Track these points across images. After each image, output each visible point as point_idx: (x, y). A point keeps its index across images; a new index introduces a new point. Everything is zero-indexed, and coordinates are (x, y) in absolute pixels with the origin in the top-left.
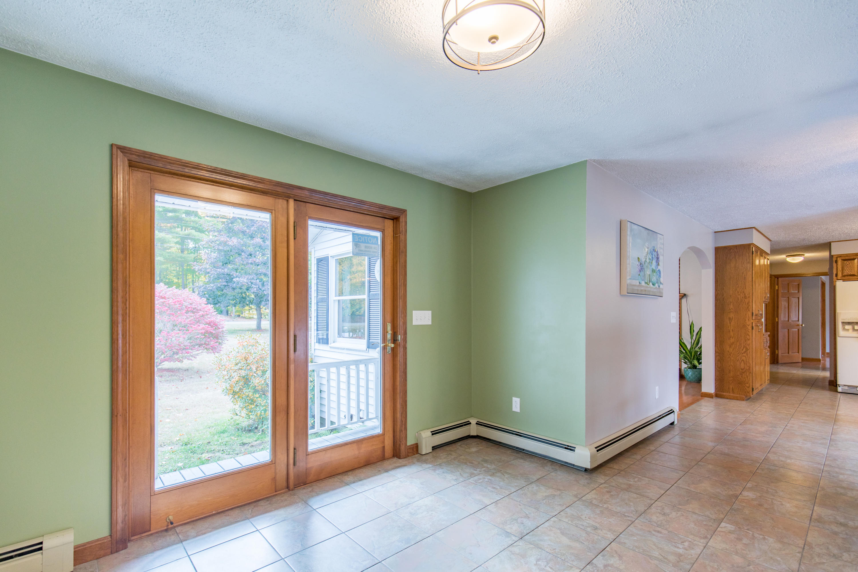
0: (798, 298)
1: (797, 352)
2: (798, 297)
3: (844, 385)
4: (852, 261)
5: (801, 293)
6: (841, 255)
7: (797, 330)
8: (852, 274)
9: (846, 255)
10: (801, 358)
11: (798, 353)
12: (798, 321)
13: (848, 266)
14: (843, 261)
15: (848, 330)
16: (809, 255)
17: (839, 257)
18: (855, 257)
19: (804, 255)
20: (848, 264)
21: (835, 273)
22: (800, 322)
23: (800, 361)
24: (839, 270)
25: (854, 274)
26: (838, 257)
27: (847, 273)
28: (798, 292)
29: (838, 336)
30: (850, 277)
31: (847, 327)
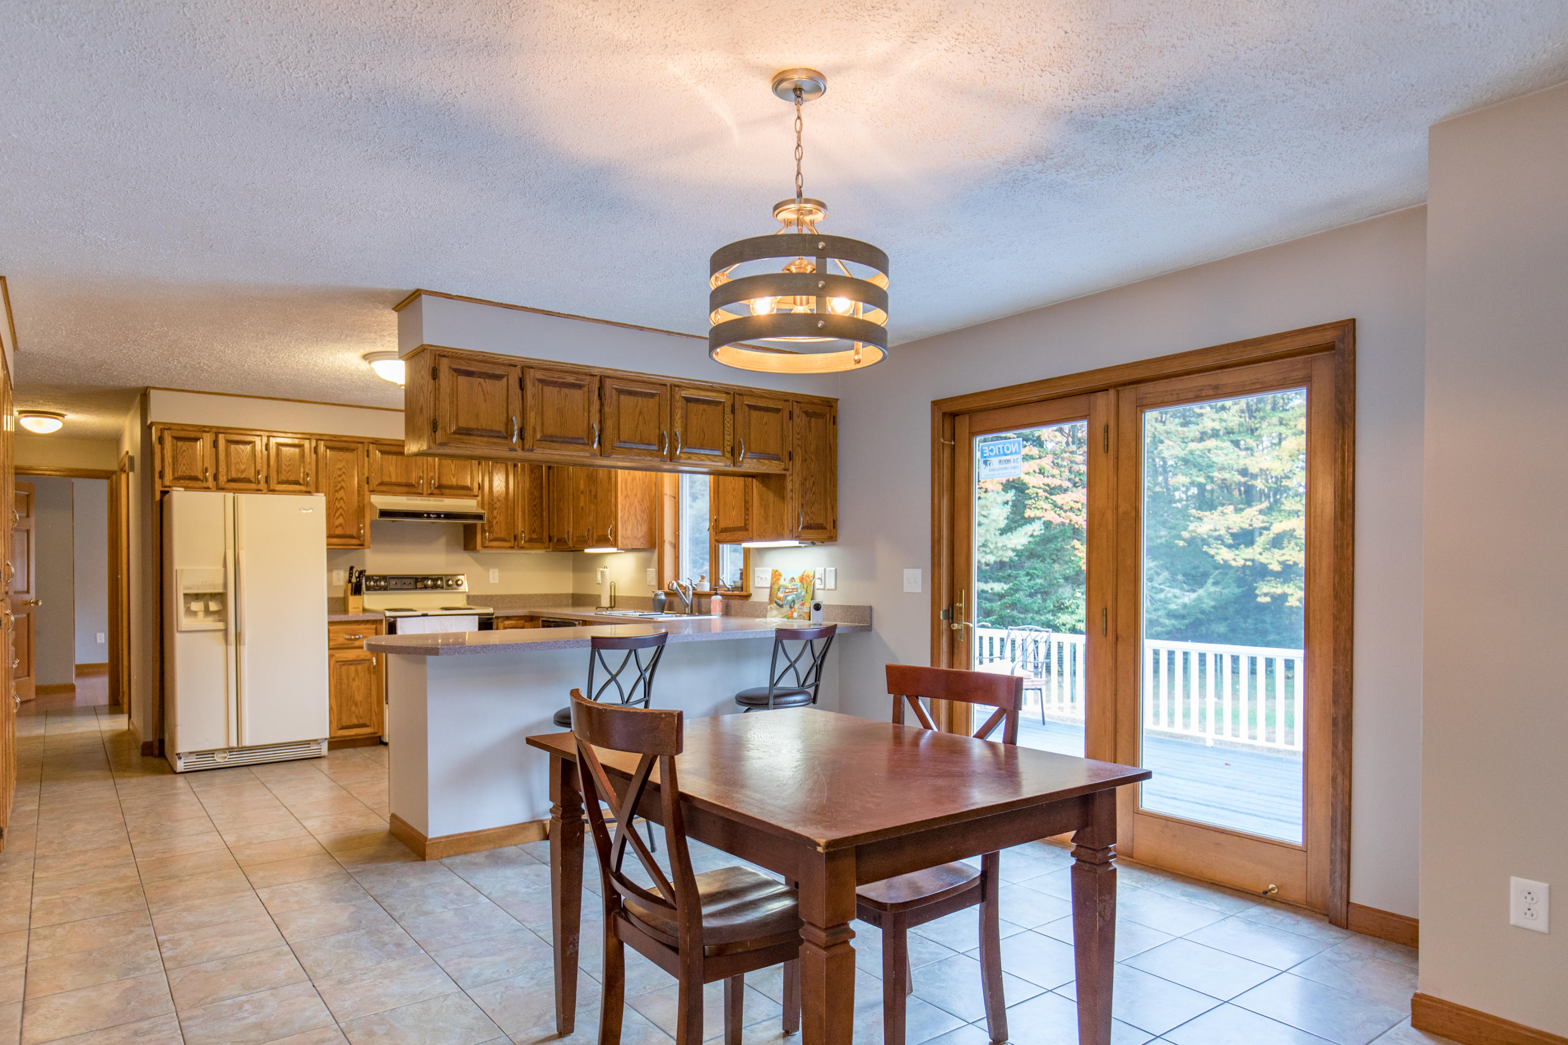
0: (28, 531)
1: (26, 673)
2: (25, 528)
3: (190, 753)
4: (192, 443)
5: (32, 520)
6: (170, 426)
7: (25, 615)
8: (192, 474)
9: (179, 428)
10: (33, 689)
11: (29, 675)
12: (28, 592)
13: (185, 454)
14: (175, 441)
15: (195, 613)
16: (78, 419)
17: (167, 429)
18: (198, 435)
19: (63, 416)
20: (184, 451)
21: (158, 468)
22: (32, 596)
23: (33, 696)
24: (166, 463)
25: (196, 474)
26: (165, 429)
27: (184, 472)
28: (28, 516)
29: (178, 631)
30: (188, 482)
31: (196, 606)
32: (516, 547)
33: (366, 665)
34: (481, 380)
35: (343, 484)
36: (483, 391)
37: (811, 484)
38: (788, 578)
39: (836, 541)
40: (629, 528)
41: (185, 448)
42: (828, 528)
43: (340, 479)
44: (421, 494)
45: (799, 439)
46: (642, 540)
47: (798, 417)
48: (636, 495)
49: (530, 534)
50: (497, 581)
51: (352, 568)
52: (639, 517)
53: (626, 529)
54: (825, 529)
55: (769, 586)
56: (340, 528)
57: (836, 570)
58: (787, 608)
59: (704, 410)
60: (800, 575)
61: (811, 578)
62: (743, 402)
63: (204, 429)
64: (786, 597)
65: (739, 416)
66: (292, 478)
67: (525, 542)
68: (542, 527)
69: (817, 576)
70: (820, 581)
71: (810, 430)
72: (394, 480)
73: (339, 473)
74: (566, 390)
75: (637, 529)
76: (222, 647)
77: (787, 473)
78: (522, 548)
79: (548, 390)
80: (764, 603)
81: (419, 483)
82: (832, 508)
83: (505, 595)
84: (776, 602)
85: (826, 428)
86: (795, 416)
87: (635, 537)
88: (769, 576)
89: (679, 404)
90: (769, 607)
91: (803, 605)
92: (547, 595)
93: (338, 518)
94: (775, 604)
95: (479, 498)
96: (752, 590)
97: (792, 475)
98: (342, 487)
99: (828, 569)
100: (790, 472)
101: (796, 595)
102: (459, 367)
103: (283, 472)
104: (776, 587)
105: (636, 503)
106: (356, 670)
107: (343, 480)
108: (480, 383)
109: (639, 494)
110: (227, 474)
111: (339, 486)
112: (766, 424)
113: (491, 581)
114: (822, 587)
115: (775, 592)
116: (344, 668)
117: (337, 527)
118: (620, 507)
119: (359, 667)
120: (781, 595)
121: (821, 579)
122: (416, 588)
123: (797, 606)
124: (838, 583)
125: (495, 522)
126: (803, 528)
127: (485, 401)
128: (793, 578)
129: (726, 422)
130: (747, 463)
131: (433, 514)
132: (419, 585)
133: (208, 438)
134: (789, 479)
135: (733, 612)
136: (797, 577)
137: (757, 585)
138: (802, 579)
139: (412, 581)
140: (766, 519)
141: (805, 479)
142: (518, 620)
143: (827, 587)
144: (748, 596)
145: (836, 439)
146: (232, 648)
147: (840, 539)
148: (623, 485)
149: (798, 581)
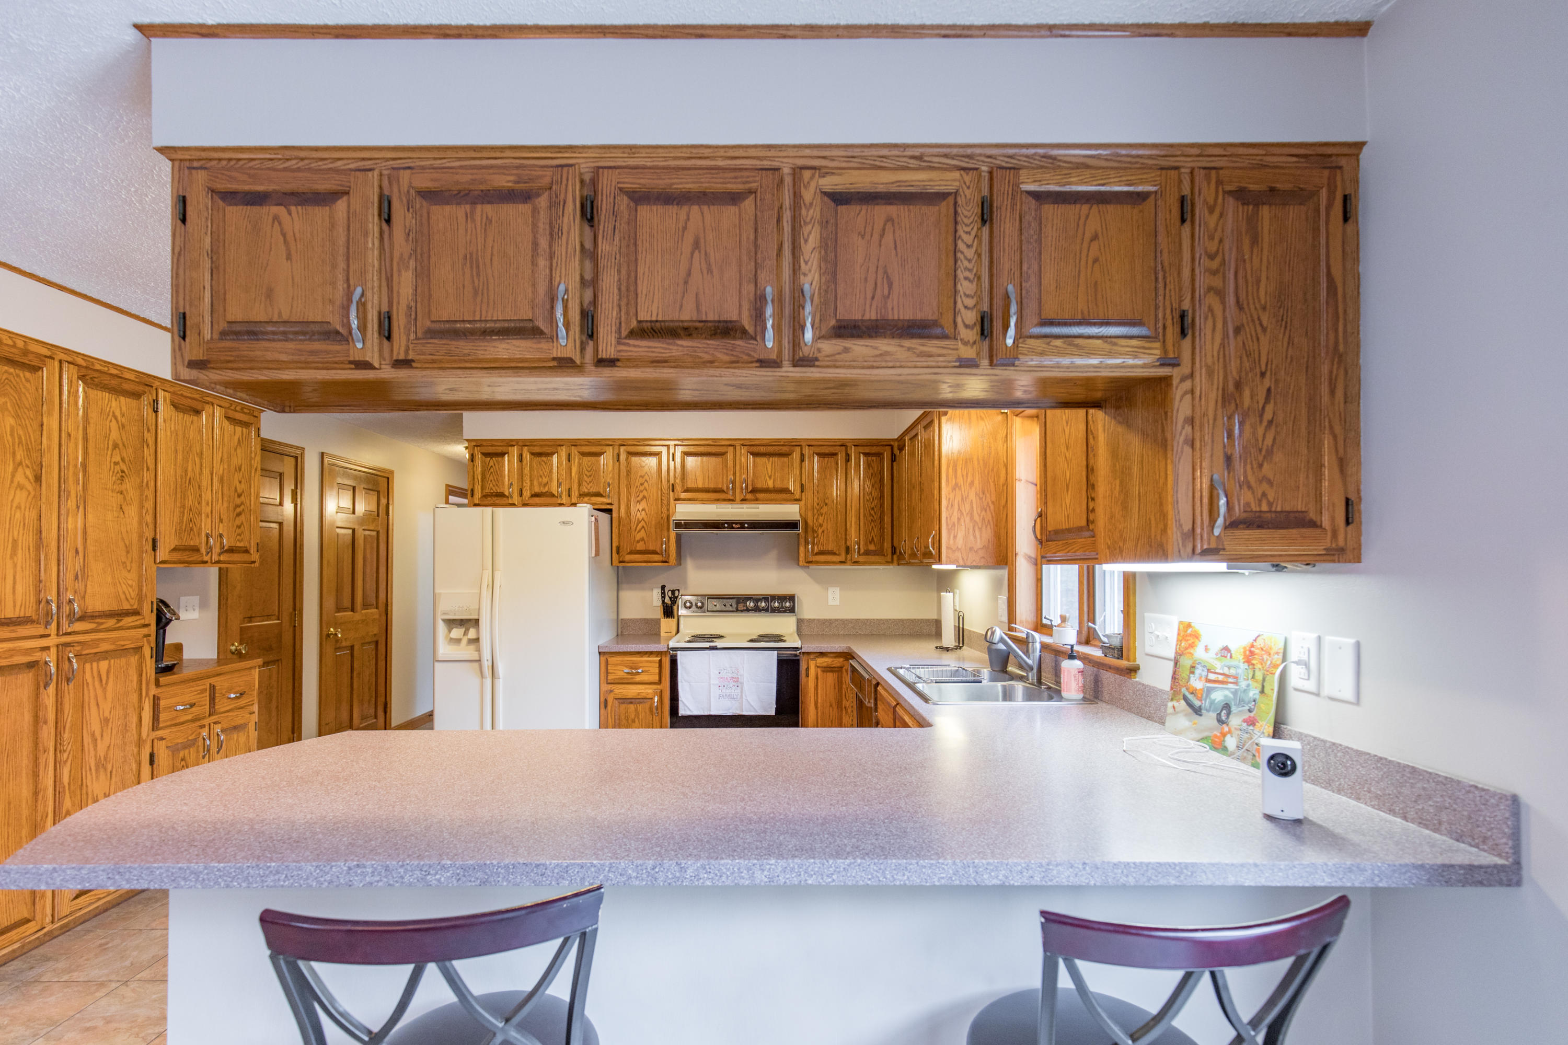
4: (500, 459)
6: (481, 443)
8: (499, 492)
9: (489, 443)
13: (492, 471)
14: (485, 458)
15: (457, 641)
17: (478, 446)
18: (504, 449)
20: (493, 468)
21: (470, 486)
25: (502, 491)
26: (476, 446)
29: (437, 660)
30: (494, 499)
31: (457, 633)
32: (849, 562)
33: (647, 706)
34: (281, 210)
35: (645, 493)
36: (284, 235)
37: (1261, 397)
38: (1216, 647)
39: (1358, 559)
40: (960, 535)
41: (492, 464)
42: (1326, 522)
43: (642, 488)
44: (731, 501)
45: (1214, 273)
46: (981, 553)
47: (1211, 210)
48: (972, 483)
49: (866, 544)
50: (837, 603)
51: (663, 587)
52: (976, 518)
53: (955, 537)
54: (1314, 525)
55: (1172, 655)
56: (641, 543)
57: (1358, 645)
58: (1209, 719)
59: (889, 220)
60: (1246, 641)
61: (1278, 658)
62: (1017, 185)
63: (510, 443)
64: (1209, 691)
65: (1007, 225)
66: (593, 490)
67: (859, 554)
68: (882, 535)
69: (1293, 655)
70: (1301, 670)
71: (1255, 240)
72: (700, 485)
73: (642, 481)
74: (489, 208)
75: (975, 537)
76: (476, 681)
77: (1176, 373)
78: (856, 563)
79: (442, 214)
80: (1161, 691)
81: (728, 487)
82: (1342, 463)
83: (847, 620)
84: (1185, 699)
85: (1316, 230)
86: (1200, 210)
87: (971, 549)
88: (1171, 634)
89: (813, 212)
90: (1170, 704)
91: (1251, 722)
92: (902, 621)
93: (639, 531)
94: (1183, 702)
95: (803, 503)
96: (1140, 660)
97: (1192, 375)
98: (644, 497)
99: (1328, 639)
100: (1185, 369)
101: (1235, 693)
102: (233, 186)
103: (584, 483)
104: (1186, 662)
105: (972, 496)
106: (636, 710)
107: (645, 489)
108: (276, 218)
109: (976, 482)
110: (530, 489)
111: (641, 496)
112: (1095, 237)
113: (831, 602)
114: (1310, 685)
115: (1184, 673)
116: (623, 706)
117: (638, 542)
118: (944, 503)
119: (640, 707)
120: (1197, 683)
121: (1307, 665)
122: (737, 610)
123: (1235, 721)
124: (1365, 682)
125: (820, 531)
126: (1232, 525)
127: (289, 257)
128: (1226, 649)
129: (961, 245)
130: (1033, 352)
131: (736, 524)
132: (741, 606)
133: (515, 451)
134: (1179, 390)
135: (1106, 696)
136: (1238, 645)
137: (1148, 650)
138: (1250, 656)
139: (734, 602)
140: (1125, 506)
141: (1238, 385)
142: (836, 657)
143: (1326, 692)
144: (1133, 670)
145: (1357, 260)
146: (488, 681)
147: (1370, 554)
148: (951, 471)
149: (1239, 657)
